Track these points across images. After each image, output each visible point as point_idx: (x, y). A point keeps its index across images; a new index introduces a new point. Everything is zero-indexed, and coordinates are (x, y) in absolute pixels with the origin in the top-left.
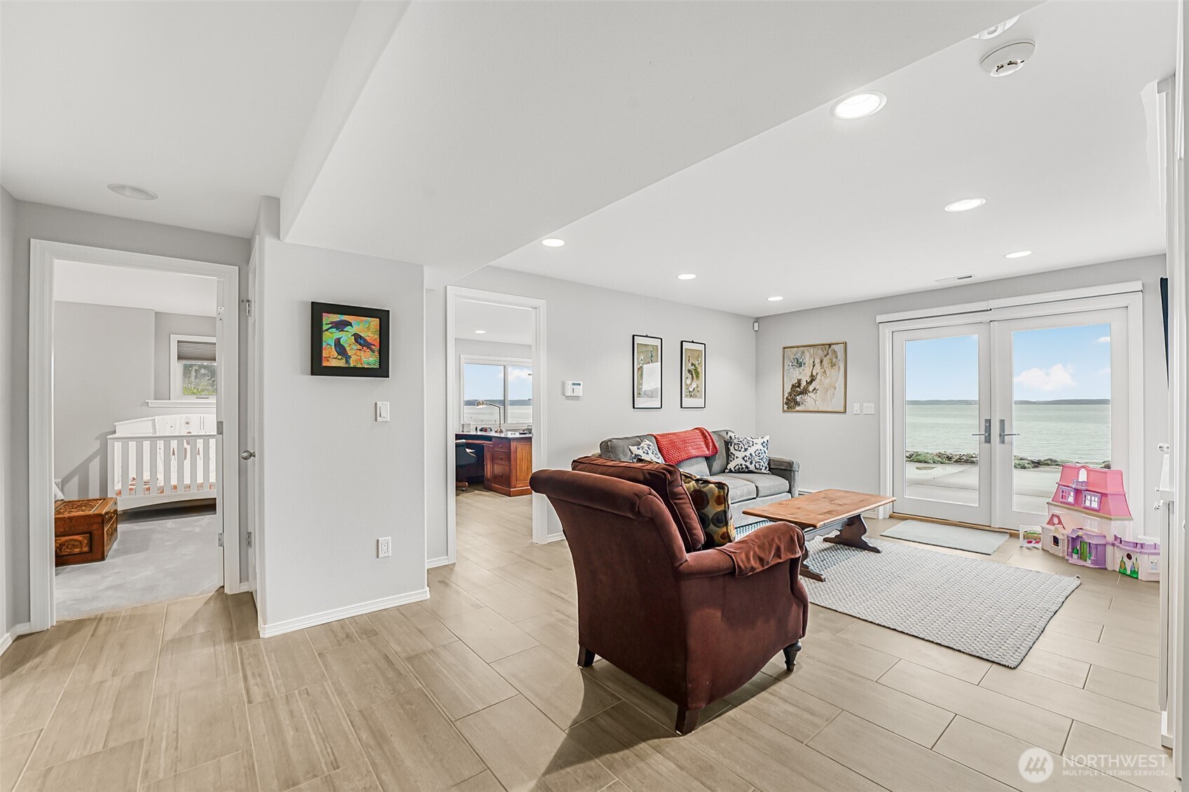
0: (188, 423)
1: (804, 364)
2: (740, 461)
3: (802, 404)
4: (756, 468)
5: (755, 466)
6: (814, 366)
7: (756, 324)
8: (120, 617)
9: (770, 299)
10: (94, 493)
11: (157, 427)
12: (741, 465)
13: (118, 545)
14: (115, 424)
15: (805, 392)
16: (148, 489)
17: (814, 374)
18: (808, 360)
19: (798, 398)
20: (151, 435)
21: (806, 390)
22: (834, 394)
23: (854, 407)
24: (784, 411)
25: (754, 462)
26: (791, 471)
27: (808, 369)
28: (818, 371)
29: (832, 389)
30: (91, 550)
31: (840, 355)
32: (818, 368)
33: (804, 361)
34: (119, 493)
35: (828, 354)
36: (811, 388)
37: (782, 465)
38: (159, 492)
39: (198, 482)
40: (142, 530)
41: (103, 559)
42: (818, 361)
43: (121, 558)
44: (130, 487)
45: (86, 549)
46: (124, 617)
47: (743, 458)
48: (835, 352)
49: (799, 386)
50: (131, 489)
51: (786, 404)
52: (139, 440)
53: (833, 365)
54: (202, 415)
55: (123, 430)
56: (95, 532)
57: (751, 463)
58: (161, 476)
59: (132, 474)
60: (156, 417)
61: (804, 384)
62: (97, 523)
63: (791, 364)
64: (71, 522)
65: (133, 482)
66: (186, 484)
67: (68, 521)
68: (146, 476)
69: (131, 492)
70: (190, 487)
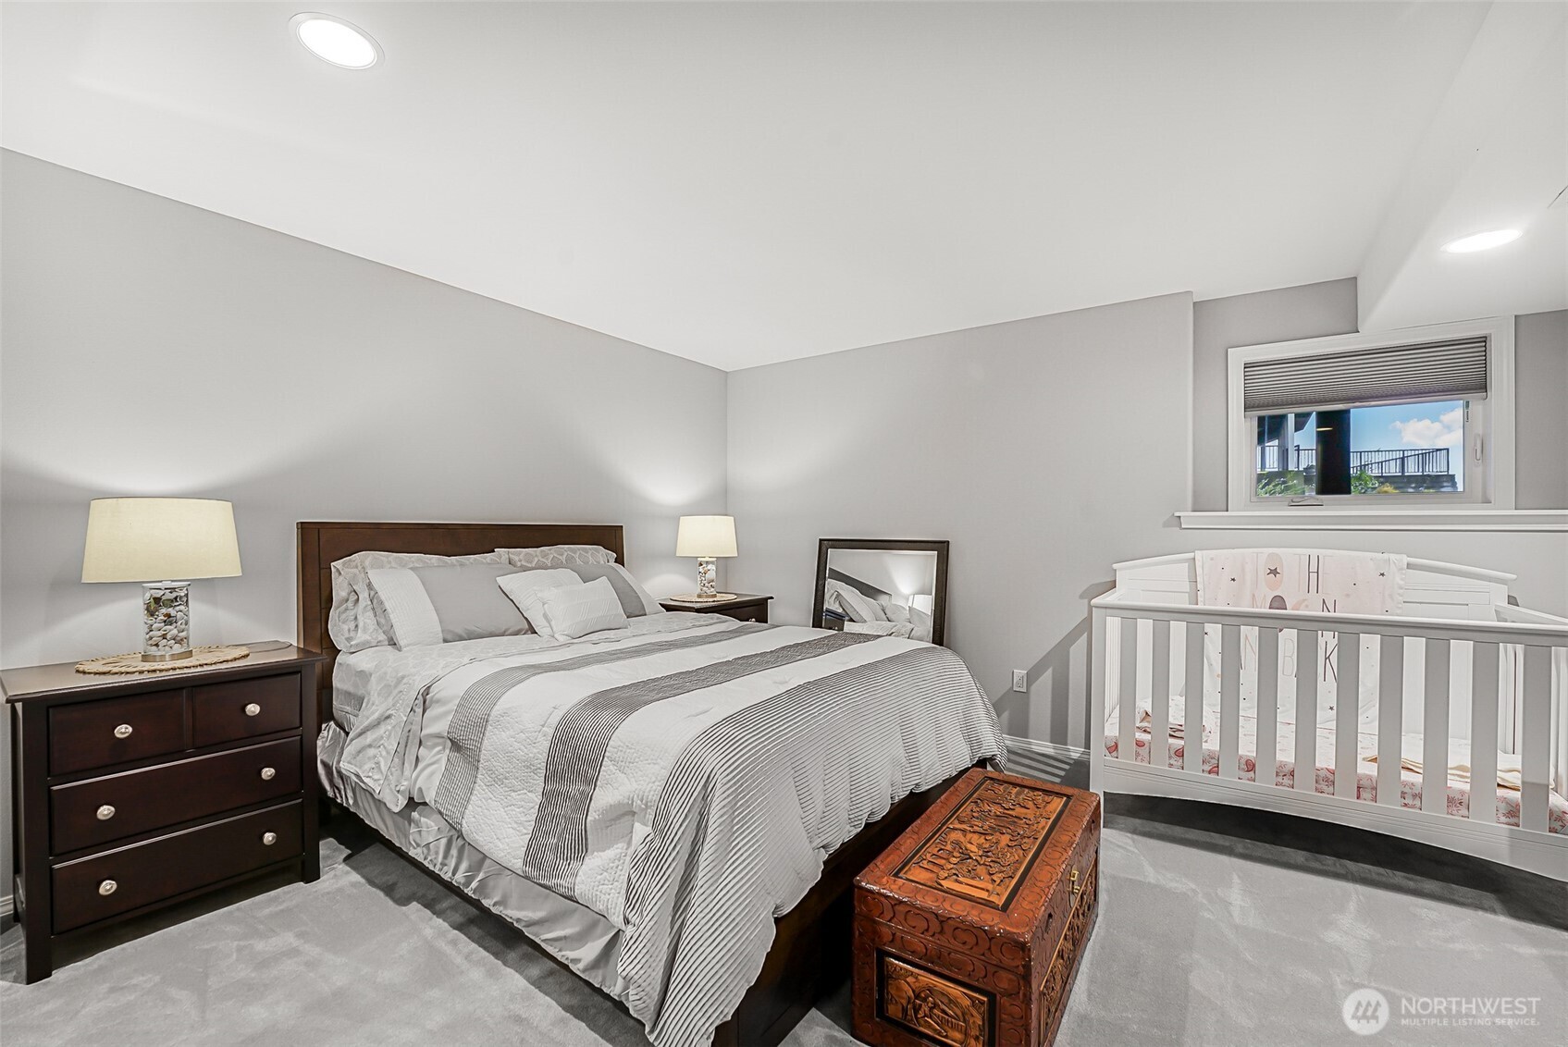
0: (1274, 572)
11: (1201, 585)
14: (1115, 566)
16: (1180, 753)
20: (1188, 603)
34: (1113, 748)
38: (1207, 768)
39: (1318, 765)
44: (1140, 736)
50: (1140, 744)
52: (1162, 615)
54: (1314, 552)
55: (1134, 583)
59: (1144, 703)
60: (1198, 554)
62: (1012, 971)
64: (942, 932)
65: (1144, 724)
66: (1282, 765)
67: (935, 926)
68: (1176, 716)
69: (1140, 750)
70: (1292, 774)
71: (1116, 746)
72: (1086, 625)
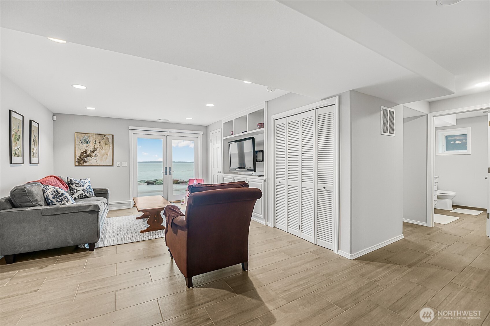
1: (90, 142)
2: (81, 192)
3: (88, 162)
4: (90, 195)
5: (90, 193)
6: (95, 144)
7: (55, 117)
9: (88, 108)
12: (82, 194)
15: (90, 156)
17: (96, 147)
18: (92, 141)
19: (86, 159)
21: (91, 155)
22: (107, 158)
23: (117, 163)
24: (75, 166)
25: (89, 192)
26: (107, 193)
27: (92, 145)
28: (98, 146)
29: (106, 155)
31: (110, 140)
32: (98, 145)
33: (90, 141)
35: (104, 139)
36: (94, 154)
37: (102, 191)
42: (98, 142)
47: (83, 191)
48: (107, 138)
49: (86, 153)
51: (77, 162)
53: (106, 144)
57: (88, 193)
61: (89, 152)
63: (80, 142)
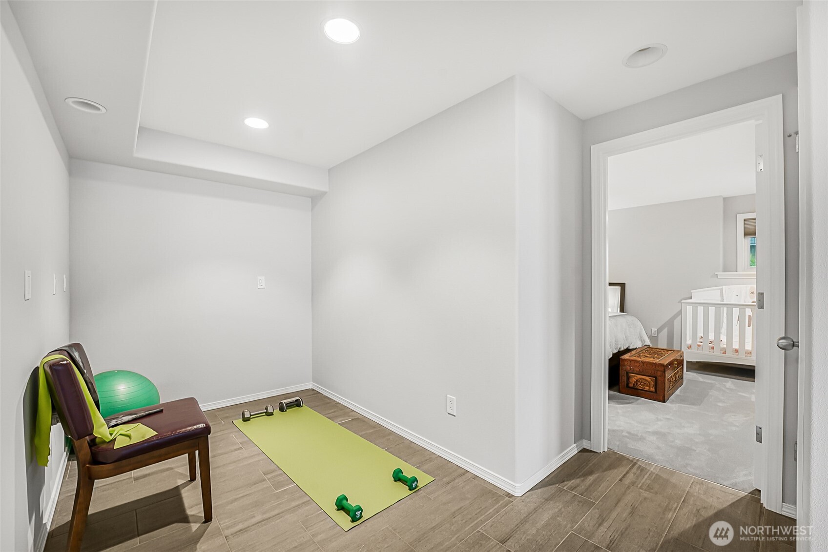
0: (752, 293)
8: (649, 470)
10: (663, 344)
11: (724, 296)
13: (681, 392)
14: (692, 291)
16: (713, 348)
20: (720, 302)
30: (656, 392)
34: (690, 347)
38: (722, 352)
40: (705, 382)
41: (664, 401)
43: (678, 405)
44: (698, 343)
45: (652, 389)
46: (652, 473)
50: (699, 346)
52: (706, 305)
55: (698, 296)
56: (659, 378)
58: (723, 338)
59: (700, 333)
60: (724, 287)
62: (661, 371)
64: (643, 365)
65: (701, 340)
66: (747, 350)
67: (642, 364)
68: (711, 337)
69: (699, 348)
70: (751, 353)
71: (691, 346)
72: (680, 313)
